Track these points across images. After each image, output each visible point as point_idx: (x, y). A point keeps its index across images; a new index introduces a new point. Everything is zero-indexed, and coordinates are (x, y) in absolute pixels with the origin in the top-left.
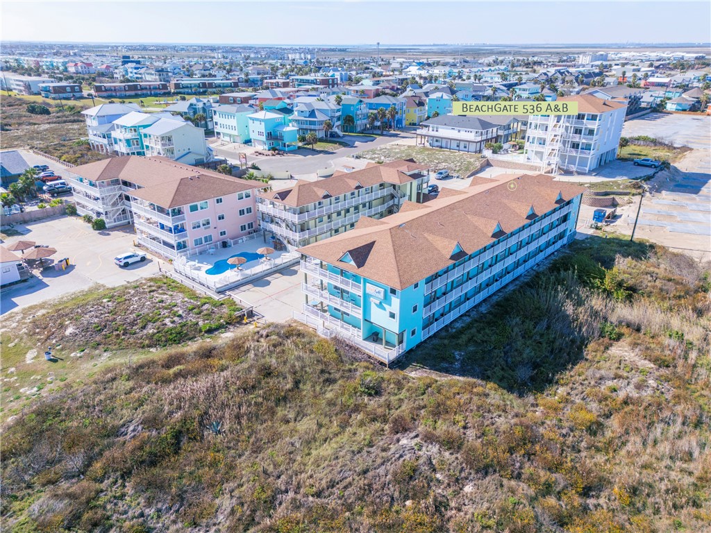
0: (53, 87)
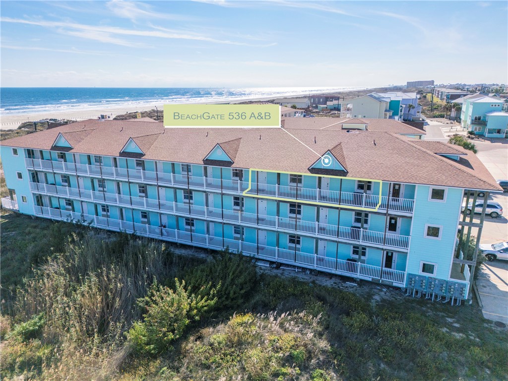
0: (452, 95)
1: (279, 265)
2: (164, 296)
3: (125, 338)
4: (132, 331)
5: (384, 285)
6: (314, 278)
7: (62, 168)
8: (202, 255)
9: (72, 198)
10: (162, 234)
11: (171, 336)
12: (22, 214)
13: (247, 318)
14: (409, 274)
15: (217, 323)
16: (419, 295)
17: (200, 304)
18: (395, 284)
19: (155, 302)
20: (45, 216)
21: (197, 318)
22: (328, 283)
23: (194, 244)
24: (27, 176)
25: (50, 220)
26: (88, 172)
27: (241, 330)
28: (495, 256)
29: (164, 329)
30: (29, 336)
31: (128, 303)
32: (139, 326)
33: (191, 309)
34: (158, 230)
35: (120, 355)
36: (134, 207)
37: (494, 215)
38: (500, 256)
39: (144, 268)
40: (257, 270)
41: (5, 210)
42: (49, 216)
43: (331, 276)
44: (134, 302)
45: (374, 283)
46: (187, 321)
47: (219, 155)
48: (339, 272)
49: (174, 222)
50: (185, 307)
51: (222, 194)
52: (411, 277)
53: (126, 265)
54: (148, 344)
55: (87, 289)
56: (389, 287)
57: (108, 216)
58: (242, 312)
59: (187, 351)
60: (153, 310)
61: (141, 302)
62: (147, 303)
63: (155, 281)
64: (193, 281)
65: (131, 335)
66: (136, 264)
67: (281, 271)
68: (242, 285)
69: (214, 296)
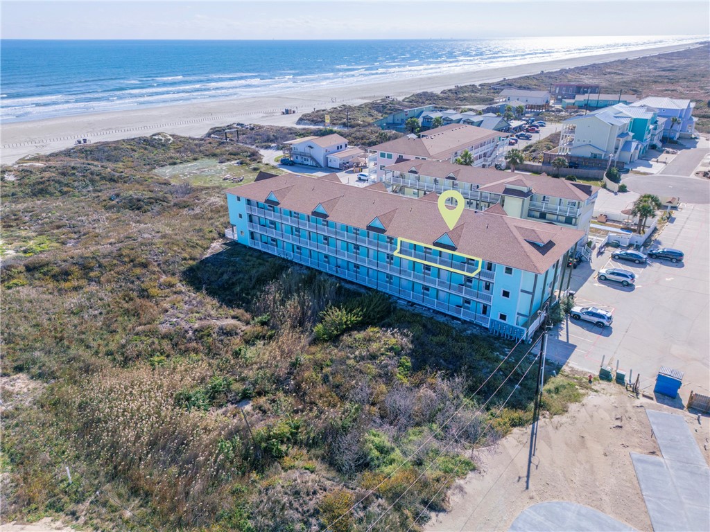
1: (413, 304)
2: (334, 312)
3: (313, 331)
4: (316, 328)
5: (477, 325)
6: (434, 315)
7: (271, 216)
8: (363, 291)
9: (277, 238)
10: (337, 272)
11: (335, 332)
12: (240, 244)
13: (376, 329)
14: (491, 320)
15: (361, 330)
16: (497, 334)
17: (352, 319)
18: (483, 325)
19: (329, 315)
20: (256, 247)
21: (350, 325)
22: (441, 319)
23: (358, 282)
24: (246, 218)
25: (260, 251)
26: (289, 222)
27: (371, 334)
28: (579, 317)
29: (333, 328)
30: (263, 324)
31: (315, 313)
32: (320, 326)
33: (347, 320)
34: (334, 269)
35: (310, 338)
36: (319, 250)
37: (625, 283)
38: (583, 317)
39: (324, 295)
40: (397, 305)
41: (228, 239)
42: (260, 248)
43: (445, 315)
44: (317, 314)
45: (471, 323)
46: (345, 326)
47: (377, 224)
48: (450, 313)
49: (345, 265)
50: (344, 319)
51: (378, 251)
52: (493, 321)
53: (314, 292)
54: (324, 335)
55: (293, 303)
56: (481, 327)
57: (301, 254)
58: (374, 325)
59: (343, 340)
60: (328, 319)
61: (321, 313)
62: (325, 315)
63: (330, 303)
64: (351, 306)
65: (315, 330)
66: (319, 292)
67: (413, 308)
68: (379, 312)
69: (361, 316)
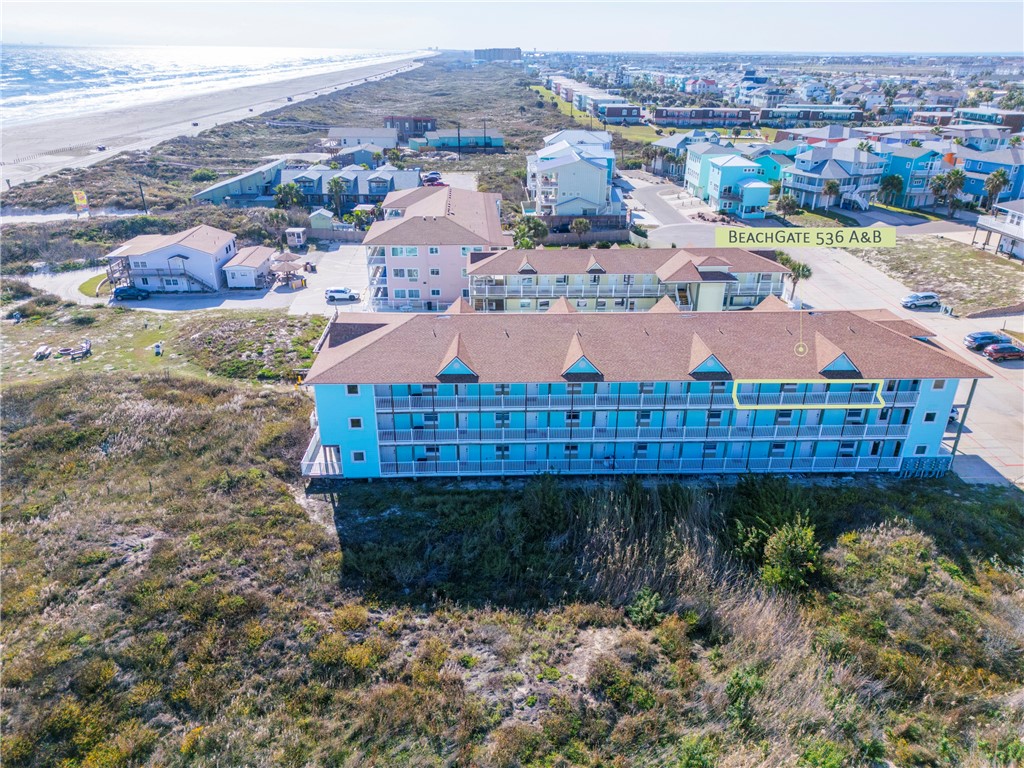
0: (609, 109)
9: (443, 442)
13: (853, 537)
14: (905, 459)
18: (890, 470)
47: (710, 366)
48: (837, 470)
57: (507, 457)
